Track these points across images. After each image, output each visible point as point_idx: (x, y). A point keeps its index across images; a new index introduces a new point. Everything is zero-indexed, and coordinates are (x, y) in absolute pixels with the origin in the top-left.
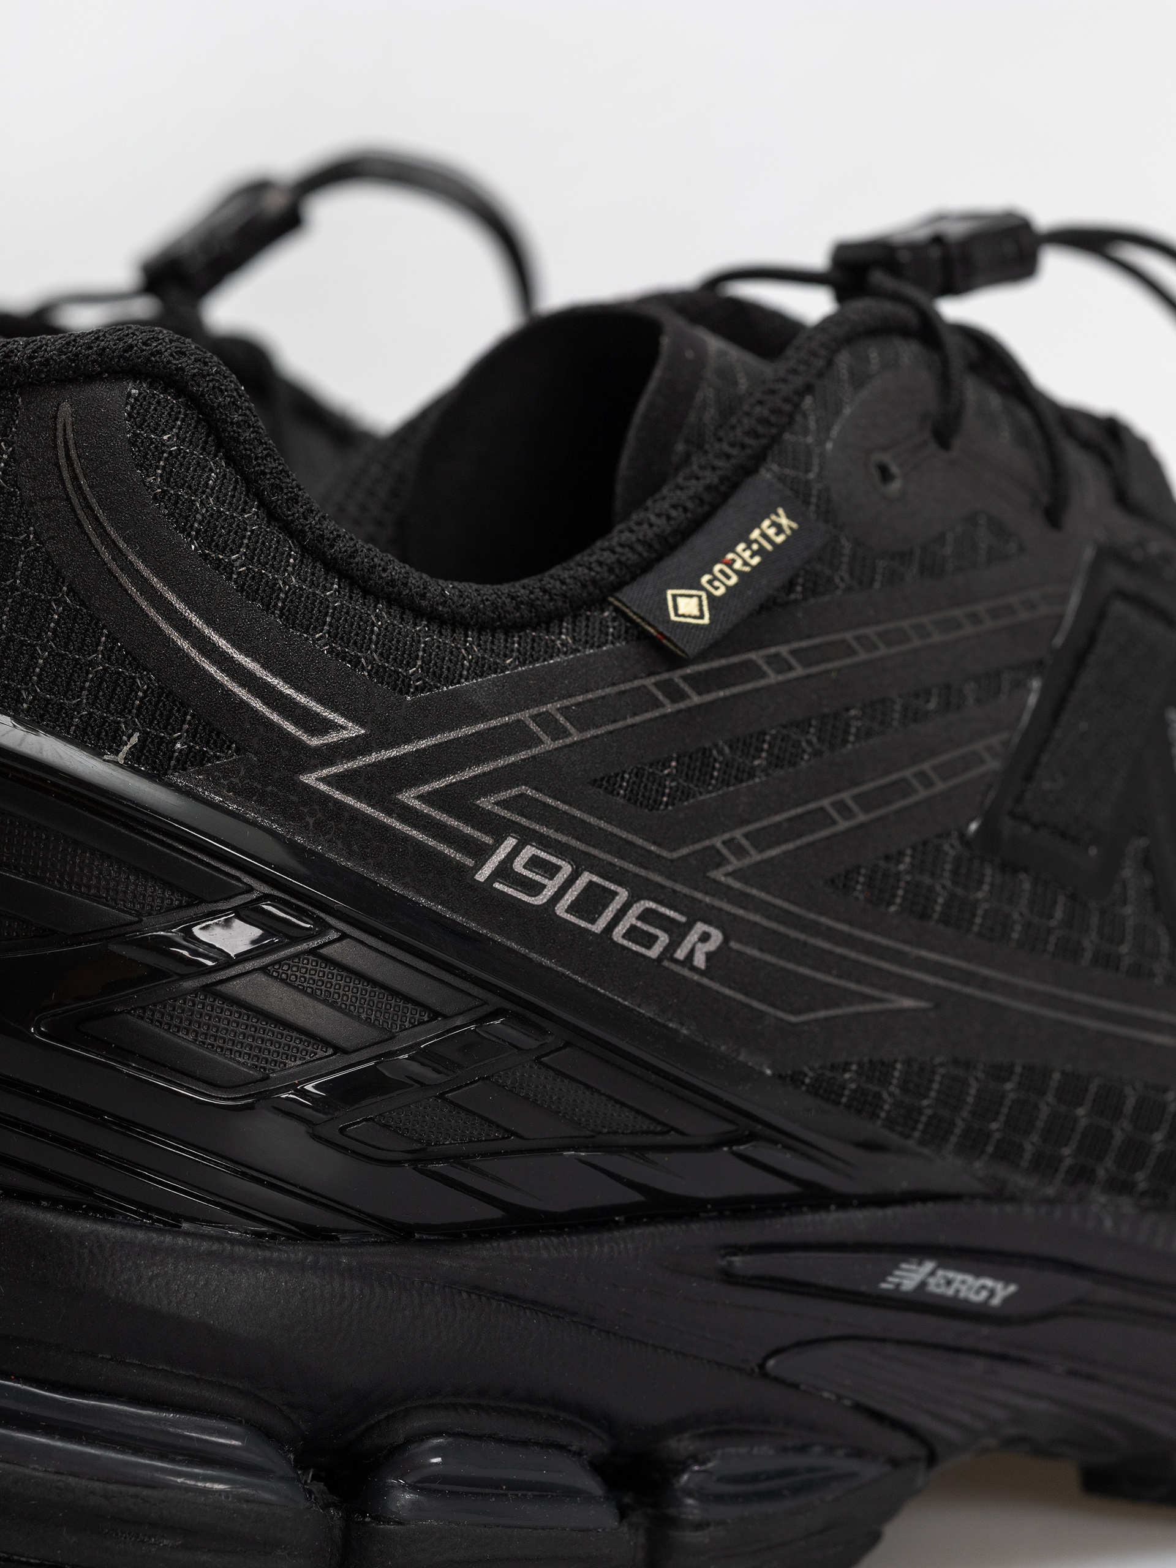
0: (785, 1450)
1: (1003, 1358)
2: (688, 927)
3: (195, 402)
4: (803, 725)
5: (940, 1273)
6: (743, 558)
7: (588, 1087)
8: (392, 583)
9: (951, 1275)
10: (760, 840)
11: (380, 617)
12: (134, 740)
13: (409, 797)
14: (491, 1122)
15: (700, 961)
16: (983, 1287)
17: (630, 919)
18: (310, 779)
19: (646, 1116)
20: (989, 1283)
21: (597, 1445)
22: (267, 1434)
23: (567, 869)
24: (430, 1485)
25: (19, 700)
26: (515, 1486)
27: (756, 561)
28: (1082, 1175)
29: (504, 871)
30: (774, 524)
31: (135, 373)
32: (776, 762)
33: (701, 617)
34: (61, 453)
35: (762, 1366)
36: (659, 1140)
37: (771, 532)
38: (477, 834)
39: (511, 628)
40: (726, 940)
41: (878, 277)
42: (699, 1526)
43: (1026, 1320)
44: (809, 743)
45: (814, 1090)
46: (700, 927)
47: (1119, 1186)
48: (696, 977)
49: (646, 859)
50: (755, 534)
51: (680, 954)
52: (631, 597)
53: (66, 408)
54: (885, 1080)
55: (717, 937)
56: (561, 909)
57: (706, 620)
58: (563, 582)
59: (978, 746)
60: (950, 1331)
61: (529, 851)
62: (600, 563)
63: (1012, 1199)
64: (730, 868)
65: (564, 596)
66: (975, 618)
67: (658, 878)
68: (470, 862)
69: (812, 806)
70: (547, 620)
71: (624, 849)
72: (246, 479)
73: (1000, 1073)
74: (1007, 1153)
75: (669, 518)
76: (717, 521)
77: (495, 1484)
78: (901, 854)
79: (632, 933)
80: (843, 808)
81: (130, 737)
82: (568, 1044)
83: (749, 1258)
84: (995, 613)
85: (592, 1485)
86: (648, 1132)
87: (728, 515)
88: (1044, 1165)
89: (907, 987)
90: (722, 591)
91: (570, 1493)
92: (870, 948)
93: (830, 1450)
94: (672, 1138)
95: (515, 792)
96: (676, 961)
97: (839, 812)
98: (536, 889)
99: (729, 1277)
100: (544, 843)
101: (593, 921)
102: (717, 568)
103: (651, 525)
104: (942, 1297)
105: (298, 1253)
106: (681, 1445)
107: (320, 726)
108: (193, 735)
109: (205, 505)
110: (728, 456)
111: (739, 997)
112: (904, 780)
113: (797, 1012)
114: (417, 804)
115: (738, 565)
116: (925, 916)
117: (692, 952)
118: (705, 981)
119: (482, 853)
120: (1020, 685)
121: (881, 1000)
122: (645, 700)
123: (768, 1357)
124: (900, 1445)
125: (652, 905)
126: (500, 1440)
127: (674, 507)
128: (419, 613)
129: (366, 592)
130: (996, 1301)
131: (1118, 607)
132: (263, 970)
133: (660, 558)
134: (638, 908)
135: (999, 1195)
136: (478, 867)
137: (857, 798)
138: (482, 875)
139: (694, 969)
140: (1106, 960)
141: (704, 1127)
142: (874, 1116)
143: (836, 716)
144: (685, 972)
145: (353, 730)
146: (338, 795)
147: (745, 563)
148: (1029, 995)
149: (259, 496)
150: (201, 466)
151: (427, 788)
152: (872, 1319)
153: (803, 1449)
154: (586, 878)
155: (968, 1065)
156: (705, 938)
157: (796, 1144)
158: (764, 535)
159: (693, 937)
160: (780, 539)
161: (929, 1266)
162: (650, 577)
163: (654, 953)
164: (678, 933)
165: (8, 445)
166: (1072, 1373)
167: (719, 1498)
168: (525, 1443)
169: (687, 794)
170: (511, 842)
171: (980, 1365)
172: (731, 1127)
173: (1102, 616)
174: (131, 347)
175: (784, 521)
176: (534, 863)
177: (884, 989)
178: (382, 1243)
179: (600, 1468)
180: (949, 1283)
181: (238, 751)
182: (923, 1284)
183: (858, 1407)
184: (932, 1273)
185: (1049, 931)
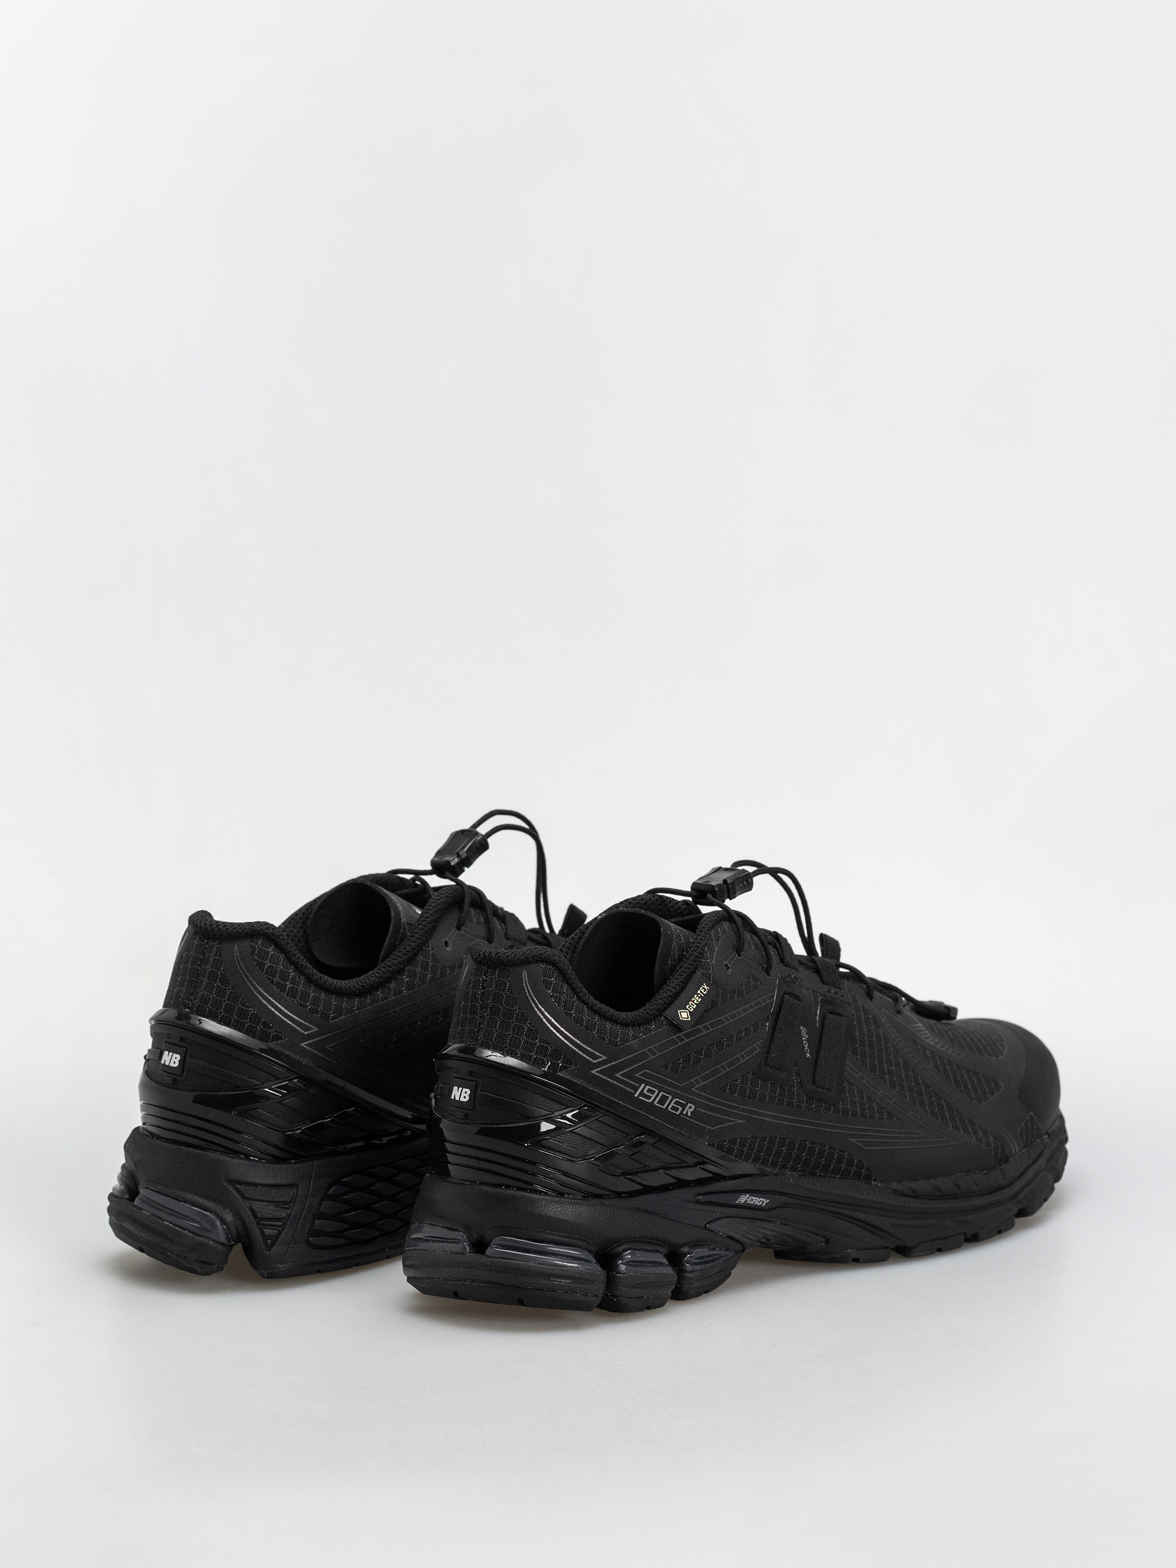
0: (710, 1249)
1: (764, 1220)
2: (687, 1104)
3: (558, 968)
4: (712, 1045)
5: (750, 1197)
6: (697, 999)
7: (664, 1152)
8: (611, 1015)
9: (753, 1198)
10: (704, 1079)
11: (608, 1025)
12: (549, 1063)
13: (618, 1075)
14: (641, 1163)
15: (689, 1114)
16: (761, 1201)
17: (672, 1104)
18: (593, 1072)
19: (678, 1158)
20: (762, 1200)
21: (665, 1250)
22: (589, 1251)
23: (657, 1091)
24: (628, 1263)
25: (517, 1054)
26: (649, 1262)
27: (700, 999)
28: (784, 1166)
29: (642, 1094)
30: (703, 988)
31: (542, 961)
32: (706, 1056)
33: (688, 1018)
34: (524, 985)
35: (705, 1226)
36: (679, 1165)
37: (703, 991)
38: (635, 1084)
39: (640, 1025)
40: (696, 1108)
41: (709, 896)
42: (691, 1272)
43: (771, 1210)
44: (714, 1050)
45: (717, 1148)
46: (689, 1105)
47: (794, 1169)
48: (689, 1119)
49: (676, 1087)
50: (699, 992)
51: (685, 1113)
52: (668, 1012)
53: (525, 973)
54: (735, 1144)
55: (693, 1107)
56: (655, 1103)
57: (689, 1019)
58: (651, 1010)
59: (755, 1045)
60: (751, 1213)
61: (648, 1087)
62: (660, 1004)
63: (766, 1175)
64: (696, 1087)
65: (652, 1014)
66: (751, 1007)
67: (678, 1092)
68: (633, 1092)
69: (715, 1068)
70: (648, 1022)
71: (670, 1085)
72: (572, 988)
73: (763, 1139)
74: (765, 1162)
75: (675, 988)
76: (687, 988)
77: (643, 1262)
78: (738, 1079)
79: (673, 1108)
80: (723, 1067)
81: (548, 1063)
82: (660, 1140)
83: (704, 1197)
84: (756, 1005)
85: (665, 1261)
86: (679, 1163)
87: (690, 986)
88: (774, 1164)
89: (740, 1117)
90: (692, 1010)
91: (662, 1264)
92: (731, 1107)
93: (721, 1249)
94: (684, 1164)
95: (644, 1071)
96: (684, 1115)
97: (722, 1069)
98: (649, 1098)
99: (698, 1202)
100: (651, 1085)
101: (663, 1105)
102: (690, 1003)
103: (671, 991)
104: (750, 1204)
105: (596, 1201)
106: (685, 1249)
107: (595, 1057)
108: (563, 1062)
109: (563, 997)
110: (689, 969)
111: (699, 1123)
112: (738, 1057)
113: (713, 1127)
114: (620, 1077)
115: (695, 1002)
116: (744, 1096)
117: (687, 1112)
118: (691, 1120)
119: (636, 1089)
120: (763, 1025)
121: (734, 1121)
122: (674, 1042)
123: (707, 1223)
124: (738, 1247)
125: (678, 1100)
126: (645, 1250)
127: (676, 985)
128: (617, 1023)
129: (604, 1018)
130: (764, 1205)
131: (787, 997)
132: (584, 1125)
133: (674, 1000)
134: (674, 1101)
135: (763, 1174)
136: (635, 1094)
137: (726, 1064)
138: (636, 1096)
139: (688, 1116)
140: (790, 1104)
141: (691, 1160)
142: (732, 1154)
143: (720, 1041)
144: (686, 1117)
145: (604, 1058)
146: (601, 1076)
147: (697, 1001)
148: (771, 1116)
149: (576, 993)
150: (562, 987)
151: (622, 1072)
152: (732, 1211)
153: (714, 1249)
154: (661, 1093)
155: (756, 1138)
156: (690, 1107)
157: (714, 1164)
158: (701, 992)
159: (688, 1107)
160: (705, 993)
161: (748, 1196)
162: (672, 1007)
163: (678, 1113)
164: (684, 1106)
165: (509, 982)
166: (781, 1224)
167: (695, 1264)
168: (650, 1251)
169: (685, 1068)
170: (643, 1085)
171: (759, 1222)
172: (699, 1160)
173: (782, 1000)
174: (541, 954)
175: (706, 987)
176: (649, 1090)
177: (734, 1118)
178: (615, 1198)
179: (667, 1256)
180: (752, 1200)
181: (575, 1065)
182: (746, 1201)
183: (728, 1236)
184: (748, 1198)
185: (776, 1097)
